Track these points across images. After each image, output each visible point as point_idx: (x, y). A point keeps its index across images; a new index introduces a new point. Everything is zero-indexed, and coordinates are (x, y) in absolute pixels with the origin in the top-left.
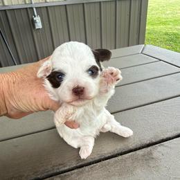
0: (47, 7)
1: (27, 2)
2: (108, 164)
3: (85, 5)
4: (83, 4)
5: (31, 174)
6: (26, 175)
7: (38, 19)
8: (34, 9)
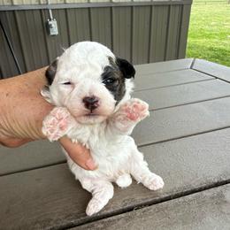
0: (66, 9)
1: (42, 3)
2: (166, 208)
3: (113, 9)
4: (111, 7)
5: (60, 217)
6: (55, 218)
7: (54, 23)
8: (50, 11)
